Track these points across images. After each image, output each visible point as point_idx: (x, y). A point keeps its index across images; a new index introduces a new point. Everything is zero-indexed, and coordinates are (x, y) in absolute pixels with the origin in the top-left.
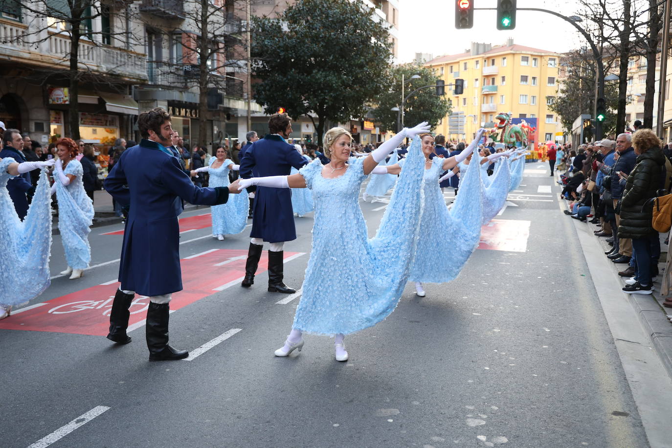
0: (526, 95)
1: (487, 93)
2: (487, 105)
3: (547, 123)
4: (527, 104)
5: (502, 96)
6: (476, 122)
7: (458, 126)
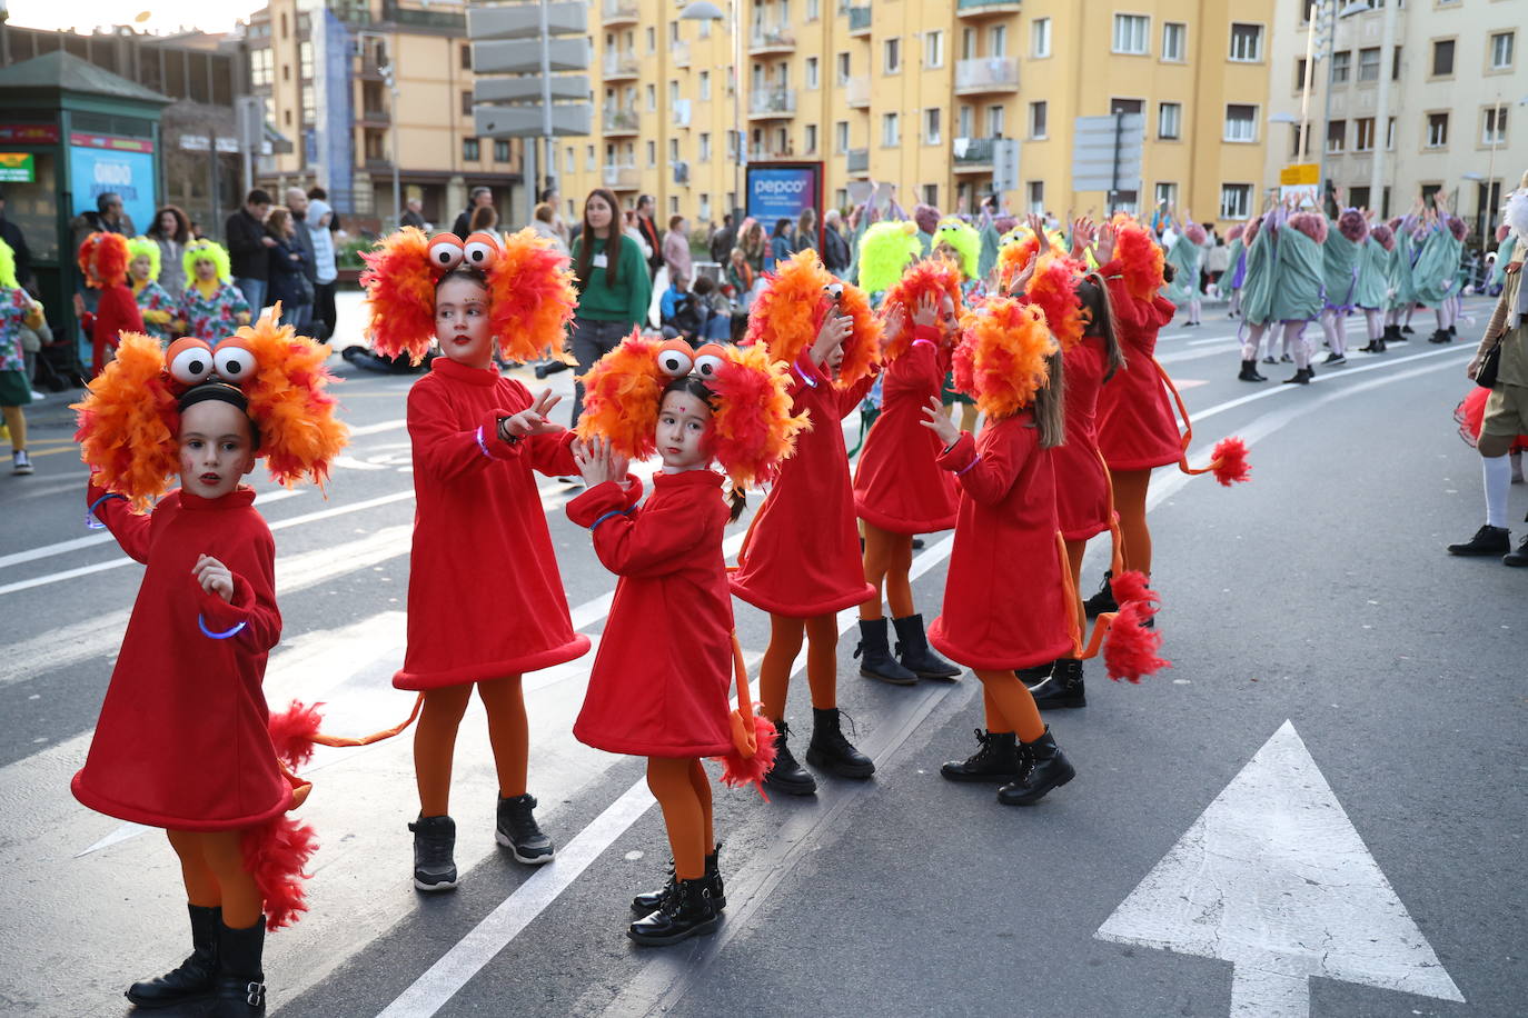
0: (1141, 19)
1: (978, 10)
2: (981, 62)
3: (1231, 139)
4: (1147, 56)
5: (1041, 22)
6: (937, 140)
7: (535, 69)
